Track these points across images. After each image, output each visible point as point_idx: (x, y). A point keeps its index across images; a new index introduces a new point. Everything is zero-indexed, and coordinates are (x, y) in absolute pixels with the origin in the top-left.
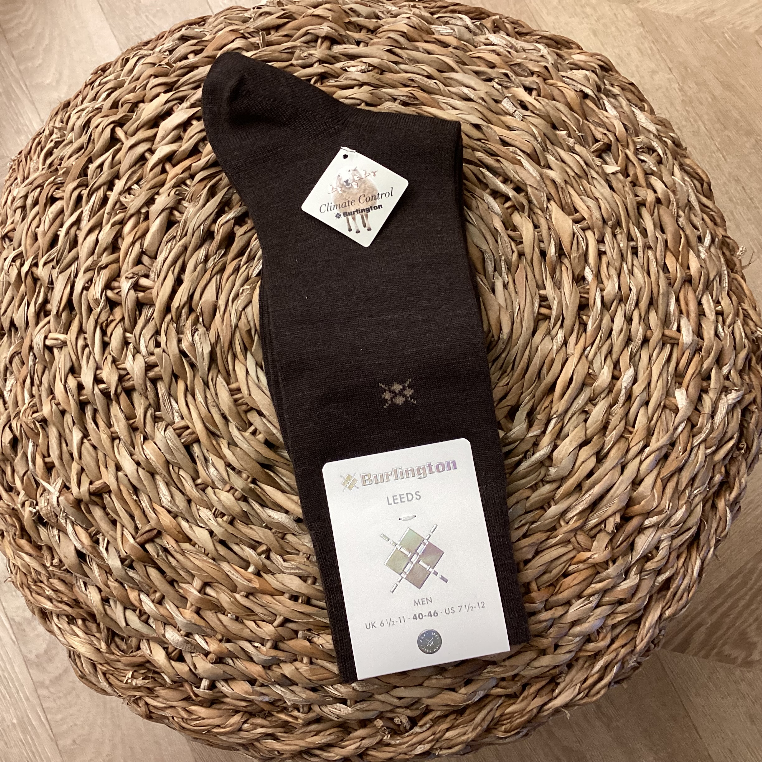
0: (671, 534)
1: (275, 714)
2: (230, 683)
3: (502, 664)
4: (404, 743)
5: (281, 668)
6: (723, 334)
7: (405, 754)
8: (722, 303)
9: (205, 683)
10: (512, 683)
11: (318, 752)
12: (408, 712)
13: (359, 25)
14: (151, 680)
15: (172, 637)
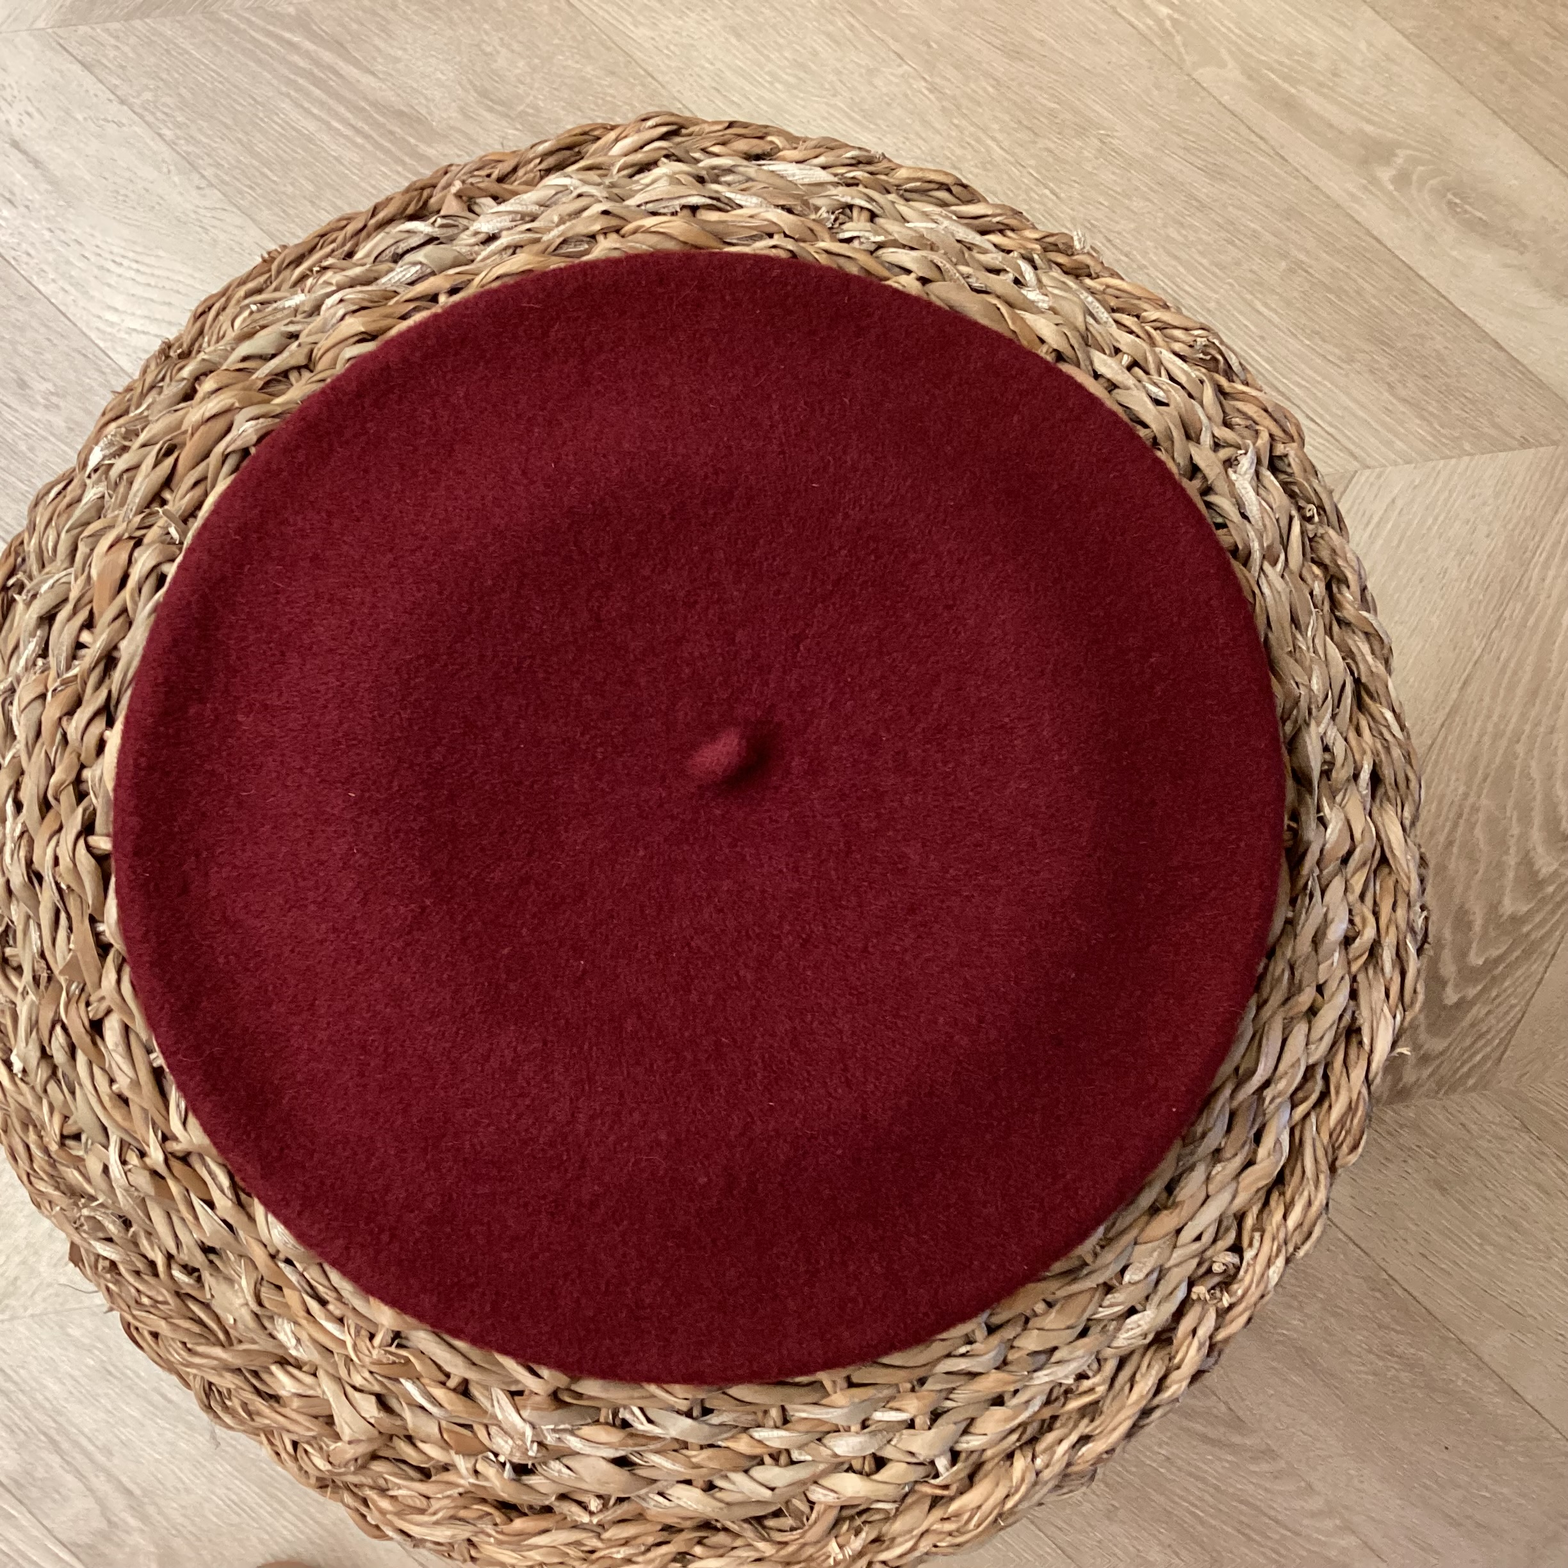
0: (1328, 715)
1: (1060, 1411)
2: (972, 1430)
3: (1278, 1073)
4: (1251, 1283)
5: (1019, 1348)
6: (1161, 393)
7: (1262, 1297)
8: (1123, 347)
9: (942, 1462)
10: (1309, 1085)
12: (1224, 1244)
13: (279, 374)
14: (866, 1528)
15: (846, 1446)
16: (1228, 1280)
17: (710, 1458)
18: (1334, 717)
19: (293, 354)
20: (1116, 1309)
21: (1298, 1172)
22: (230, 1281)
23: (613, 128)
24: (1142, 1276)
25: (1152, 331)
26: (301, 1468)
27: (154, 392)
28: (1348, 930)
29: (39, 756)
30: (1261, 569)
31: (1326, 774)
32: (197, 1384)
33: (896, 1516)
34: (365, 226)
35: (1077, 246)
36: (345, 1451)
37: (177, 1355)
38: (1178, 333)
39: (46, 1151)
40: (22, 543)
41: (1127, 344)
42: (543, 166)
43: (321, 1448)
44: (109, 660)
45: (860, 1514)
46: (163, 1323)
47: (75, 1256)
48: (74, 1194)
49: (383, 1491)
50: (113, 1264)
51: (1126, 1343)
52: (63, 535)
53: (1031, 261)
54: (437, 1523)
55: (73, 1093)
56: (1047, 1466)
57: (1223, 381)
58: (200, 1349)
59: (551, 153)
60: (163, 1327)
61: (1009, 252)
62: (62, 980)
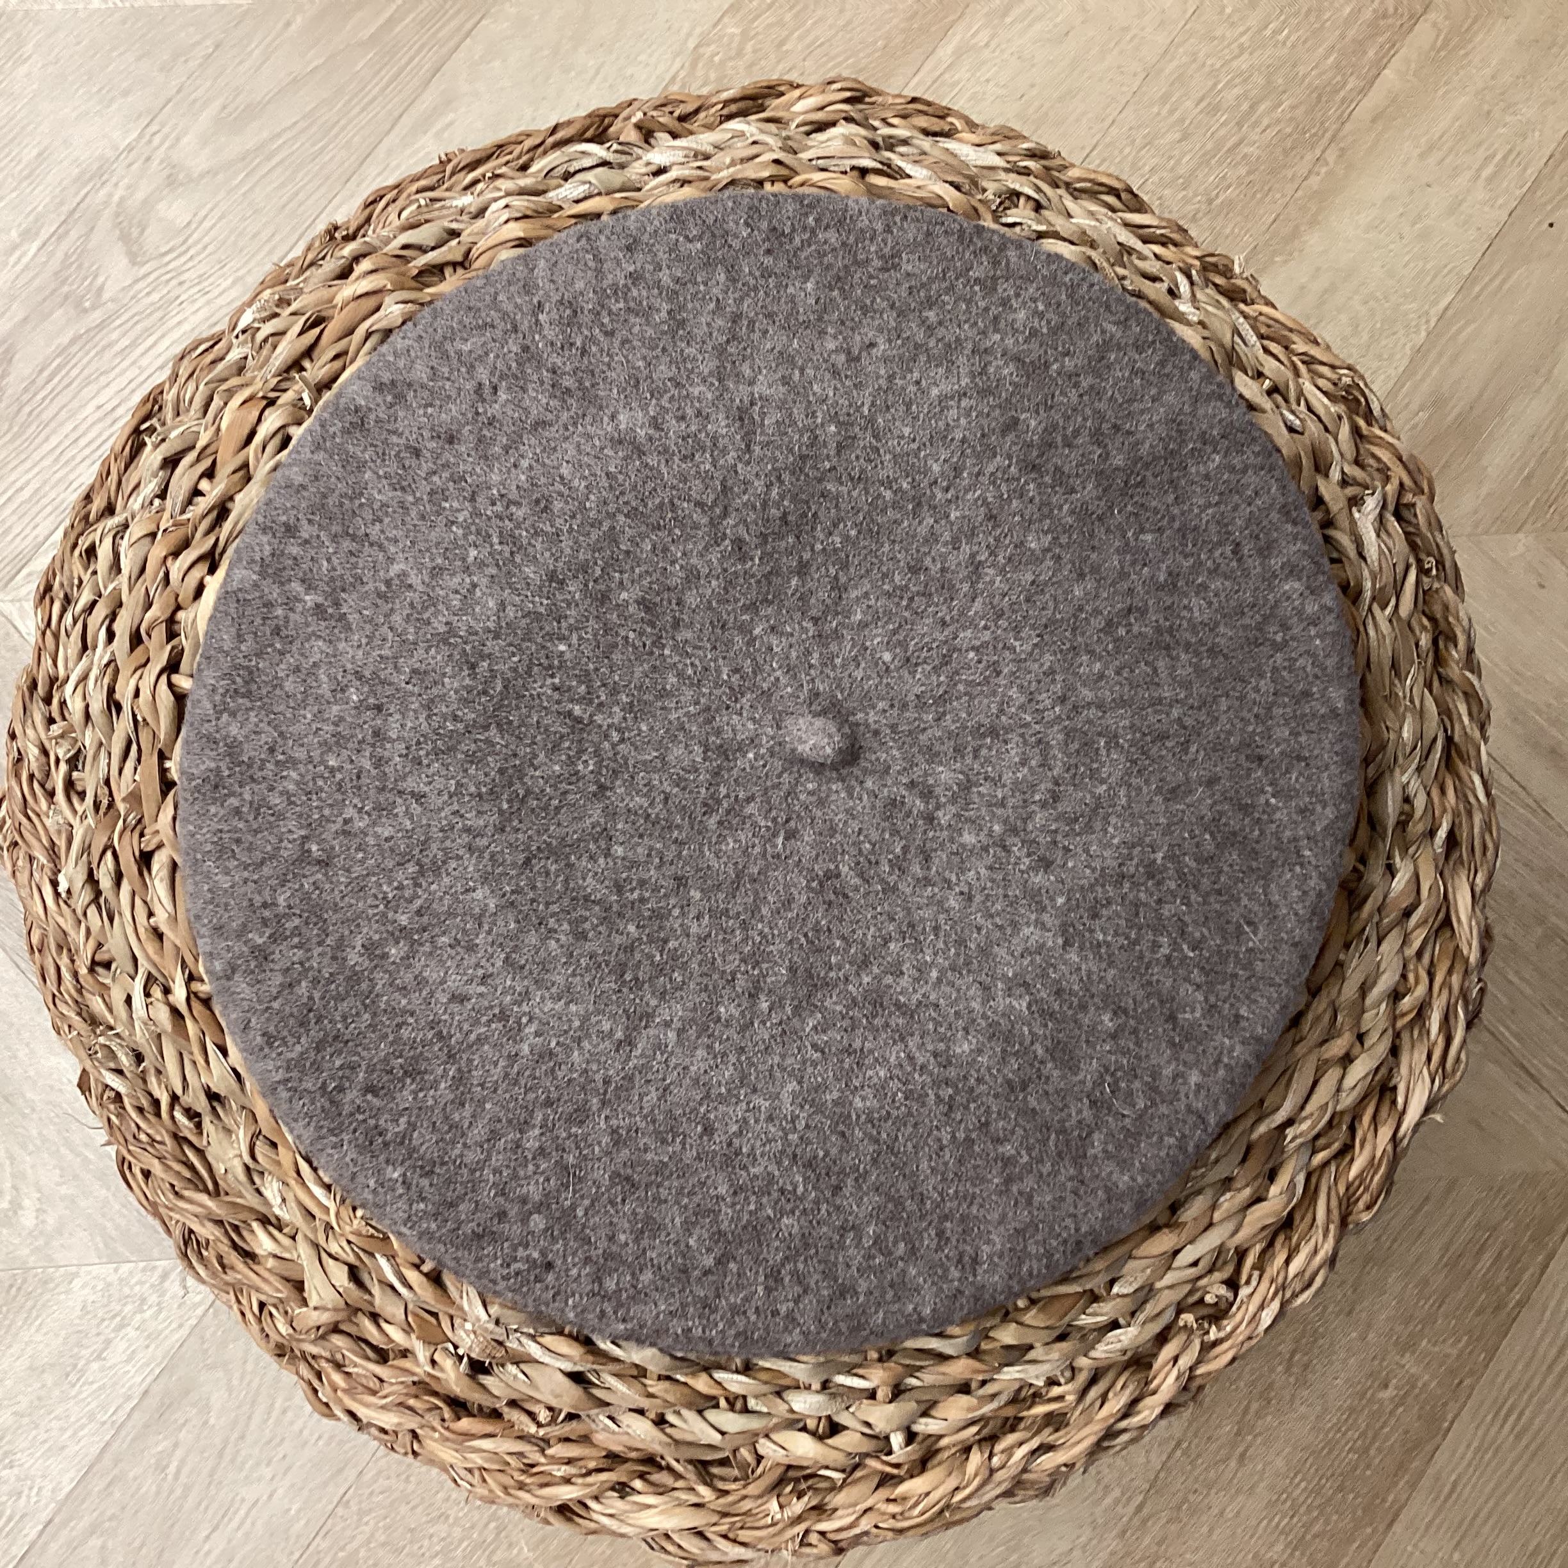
0: (1414, 766)
1: (1025, 1414)
2: (933, 1413)
3: (1304, 1114)
4: (1241, 1322)
5: (994, 1339)
6: (1298, 422)
7: (1250, 1338)
8: (1266, 372)
9: (897, 1440)
10: (1333, 1133)
11: (1123, 1424)
12: (1218, 1276)
13: (434, 266)
14: (810, 1494)
15: (805, 1403)
16: (1218, 1314)
17: (666, 1391)
18: (1419, 769)
19: (452, 251)
20: (1099, 1319)
21: (1309, 1216)
22: (228, 1131)
23: (798, 86)
24: (1131, 1290)
25: (1299, 364)
26: (263, 1330)
27: (313, 269)
28: (1398, 983)
29: (140, 589)
30: (1370, 609)
31: (1402, 824)
32: (177, 1232)
33: (842, 1487)
34: (543, 143)
35: (1237, 270)
36: (310, 1317)
37: (165, 1199)
38: (1324, 370)
39: (75, 975)
40: (162, 392)
41: (1271, 370)
42: (725, 112)
43: (286, 1312)
44: (222, 511)
45: (807, 1478)
46: (156, 1161)
47: (83, 1085)
48: (93, 1021)
49: (338, 1366)
50: (118, 1097)
51: (1103, 1356)
52: (201, 387)
53: (1189, 276)
54: (383, 1407)
55: (111, 920)
56: (1003, 1467)
57: (1362, 423)
58: (186, 1193)
59: (734, 100)
60: (156, 1168)
61: (1168, 263)
62: (122, 807)
